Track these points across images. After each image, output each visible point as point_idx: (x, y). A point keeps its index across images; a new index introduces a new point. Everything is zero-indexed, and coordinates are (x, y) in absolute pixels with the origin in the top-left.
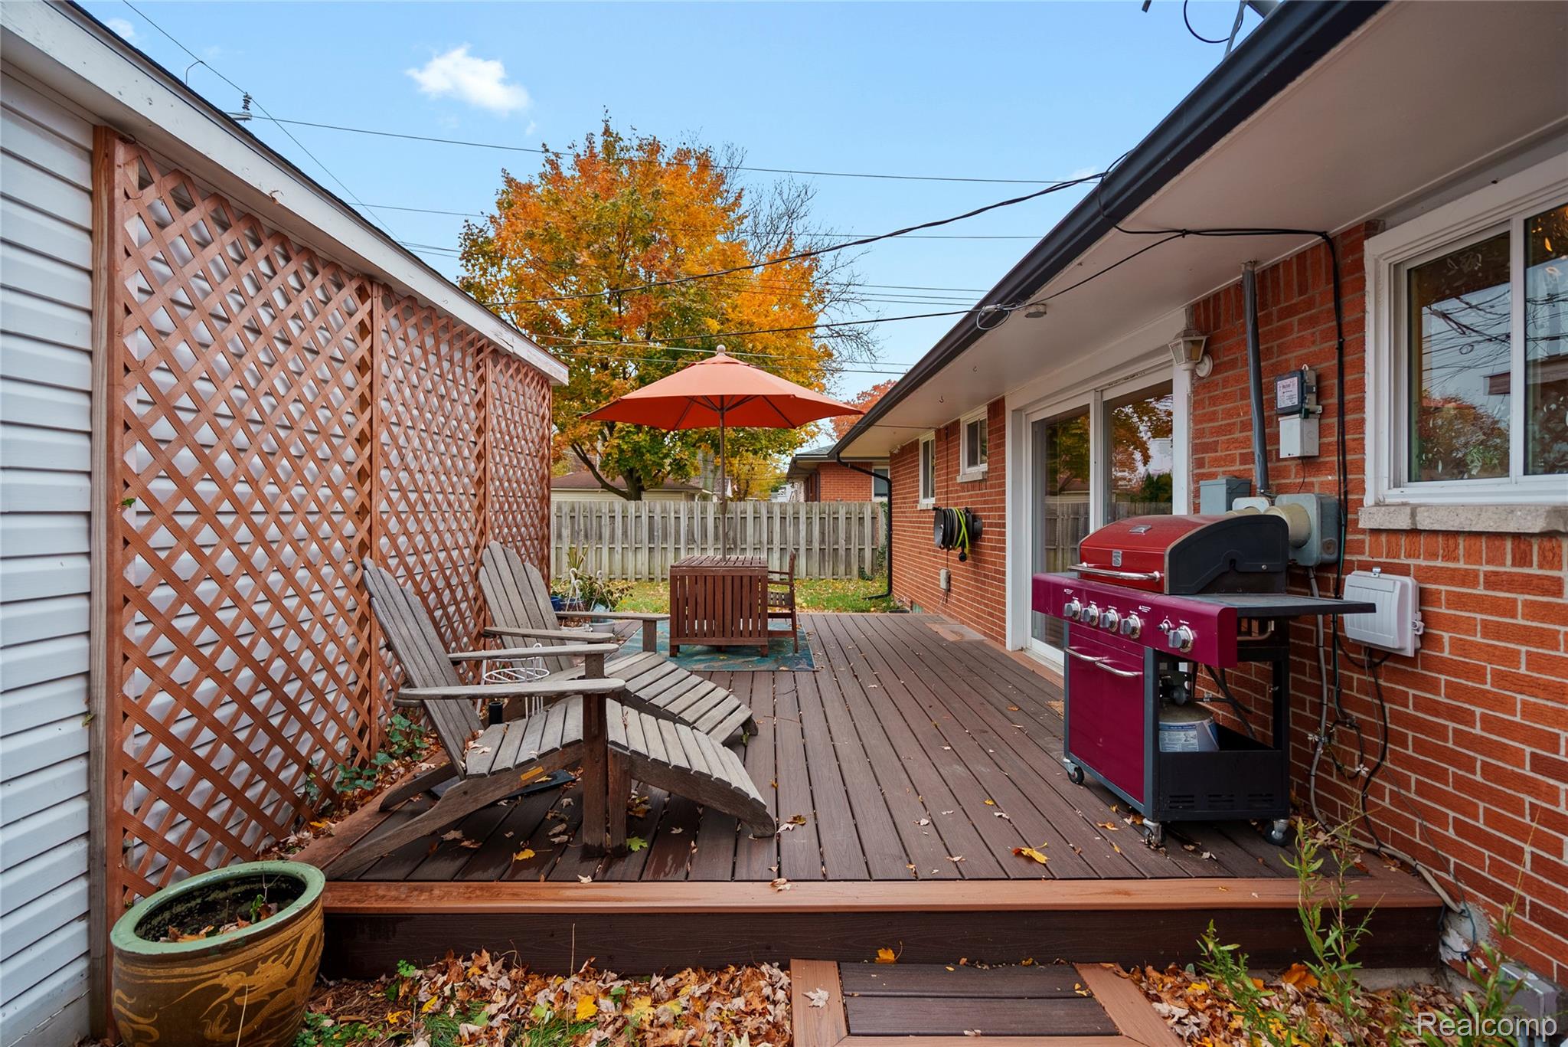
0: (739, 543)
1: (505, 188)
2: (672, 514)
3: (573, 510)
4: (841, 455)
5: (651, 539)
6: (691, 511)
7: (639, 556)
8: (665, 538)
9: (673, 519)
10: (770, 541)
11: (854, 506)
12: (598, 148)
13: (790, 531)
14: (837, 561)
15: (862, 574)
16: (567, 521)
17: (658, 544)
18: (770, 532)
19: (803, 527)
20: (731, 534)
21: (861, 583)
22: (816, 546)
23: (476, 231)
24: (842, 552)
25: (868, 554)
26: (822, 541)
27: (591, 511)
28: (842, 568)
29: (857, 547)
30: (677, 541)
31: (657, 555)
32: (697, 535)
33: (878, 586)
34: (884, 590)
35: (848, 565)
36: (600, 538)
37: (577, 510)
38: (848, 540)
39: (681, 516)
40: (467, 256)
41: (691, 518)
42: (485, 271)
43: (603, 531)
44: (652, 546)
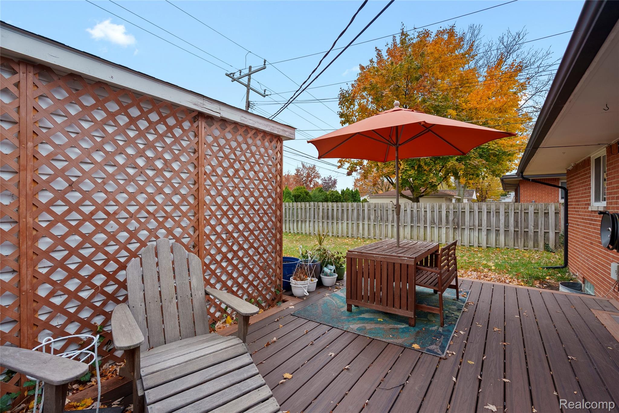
0: (460, 224)
1: (360, 72)
2: (423, 209)
3: (375, 207)
4: (524, 174)
5: (412, 221)
6: (433, 208)
7: (406, 230)
8: (419, 221)
9: (423, 212)
10: (480, 225)
11: (541, 206)
12: (398, 41)
13: (493, 220)
14: (527, 239)
15: (547, 248)
16: (372, 212)
17: (415, 224)
18: (480, 220)
19: (502, 218)
20: (456, 220)
21: (545, 255)
22: (512, 229)
23: (345, 92)
24: (531, 233)
25: (552, 235)
26: (516, 226)
27: (383, 208)
28: (531, 244)
29: (543, 231)
30: (425, 222)
31: (415, 230)
32: (436, 221)
33: (557, 258)
34: (561, 262)
35: (536, 243)
36: (388, 220)
37: (377, 207)
38: (536, 225)
39: (428, 210)
40: (341, 103)
41: (433, 212)
42: (348, 108)
43: (389, 217)
44: (412, 225)
